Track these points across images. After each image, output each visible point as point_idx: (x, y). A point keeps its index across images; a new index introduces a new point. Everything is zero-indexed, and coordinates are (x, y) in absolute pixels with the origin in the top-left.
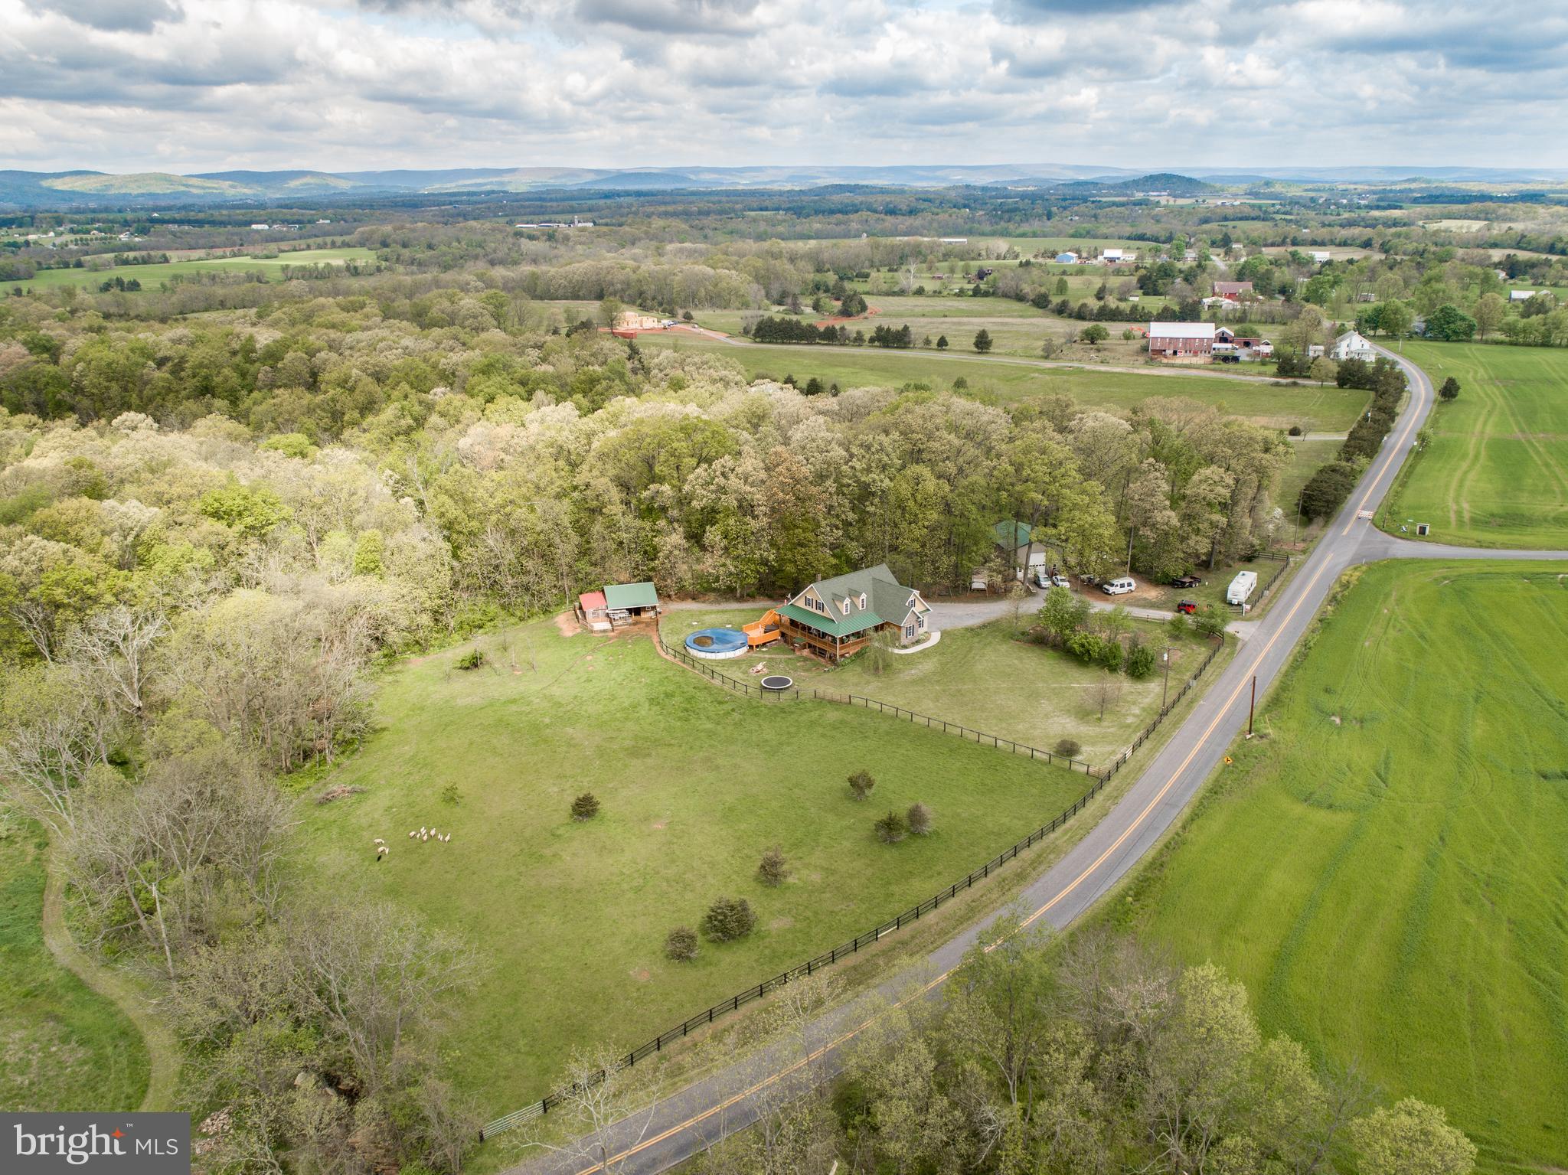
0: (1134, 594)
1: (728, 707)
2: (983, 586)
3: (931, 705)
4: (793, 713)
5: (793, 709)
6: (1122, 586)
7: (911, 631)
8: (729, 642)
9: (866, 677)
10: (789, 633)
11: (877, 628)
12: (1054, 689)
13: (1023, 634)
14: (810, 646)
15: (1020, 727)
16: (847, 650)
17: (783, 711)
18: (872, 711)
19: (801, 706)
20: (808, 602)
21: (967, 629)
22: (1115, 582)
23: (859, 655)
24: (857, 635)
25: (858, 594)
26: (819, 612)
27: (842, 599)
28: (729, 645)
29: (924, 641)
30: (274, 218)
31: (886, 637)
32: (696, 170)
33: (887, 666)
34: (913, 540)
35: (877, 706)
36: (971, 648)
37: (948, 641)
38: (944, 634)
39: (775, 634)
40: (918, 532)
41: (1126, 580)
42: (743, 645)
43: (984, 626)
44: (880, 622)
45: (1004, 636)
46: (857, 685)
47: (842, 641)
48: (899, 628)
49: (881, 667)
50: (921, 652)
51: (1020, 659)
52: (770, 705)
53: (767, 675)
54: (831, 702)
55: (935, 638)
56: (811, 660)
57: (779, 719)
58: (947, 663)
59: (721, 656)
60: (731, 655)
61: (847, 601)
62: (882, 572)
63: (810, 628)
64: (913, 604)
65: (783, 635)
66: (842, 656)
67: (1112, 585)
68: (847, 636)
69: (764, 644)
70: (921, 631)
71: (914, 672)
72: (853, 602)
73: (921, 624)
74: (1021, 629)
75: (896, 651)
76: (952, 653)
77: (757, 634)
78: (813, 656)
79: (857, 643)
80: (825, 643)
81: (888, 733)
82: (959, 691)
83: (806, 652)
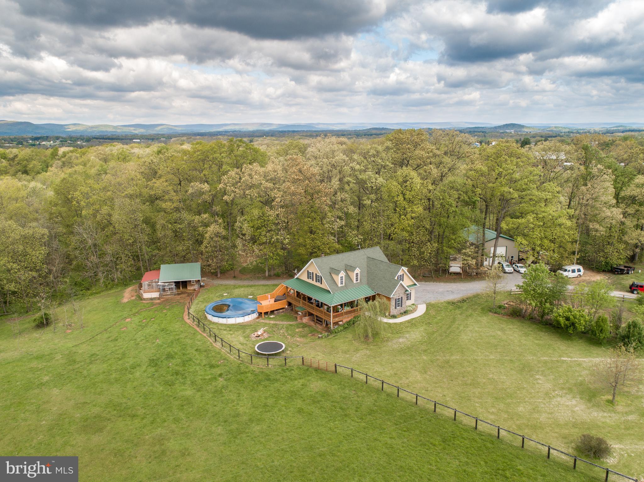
0: (583, 278)
1: (217, 371)
2: (458, 270)
3: (419, 377)
4: (277, 380)
5: (278, 377)
6: (573, 271)
7: (399, 302)
8: (241, 309)
9: (356, 344)
10: (293, 302)
11: (367, 299)
12: (545, 362)
13: (500, 307)
14: (310, 314)
15: (521, 409)
16: (341, 318)
17: (268, 378)
18: (357, 381)
19: (288, 373)
20: (310, 275)
21: (449, 303)
22: (568, 268)
23: (351, 324)
24: (351, 304)
25: (352, 269)
26: (318, 284)
27: (337, 272)
28: (241, 312)
29: (412, 312)
30: (143, 137)
31: (375, 308)
32: (318, 124)
33: (376, 334)
34: (403, 230)
35: (363, 377)
36: (454, 320)
37: (433, 312)
38: (429, 306)
39: (283, 304)
40: (407, 222)
41: (576, 267)
42: (253, 312)
43: (463, 301)
44: (370, 293)
45: (483, 309)
46: (345, 352)
47: (335, 309)
48: (389, 299)
49: (370, 335)
50: (409, 321)
51: (502, 330)
52: (257, 371)
53: (266, 339)
54: (317, 370)
55: (421, 309)
56: (310, 326)
57: (261, 388)
58: (434, 333)
59: (231, 321)
60: (240, 320)
61: (342, 274)
62: (377, 253)
63: (310, 299)
64: (401, 278)
65: (290, 304)
66: (336, 323)
67: (566, 270)
68: (341, 305)
69: (272, 312)
70: (409, 303)
71: (402, 341)
72: (348, 276)
73: (408, 297)
74: (497, 304)
75: (385, 320)
76: (437, 323)
77: (268, 303)
78: (312, 323)
79: (349, 312)
80: (321, 312)
81: (371, 412)
82: (447, 362)
83: (306, 320)
